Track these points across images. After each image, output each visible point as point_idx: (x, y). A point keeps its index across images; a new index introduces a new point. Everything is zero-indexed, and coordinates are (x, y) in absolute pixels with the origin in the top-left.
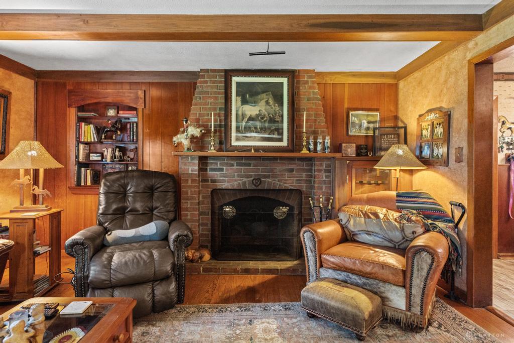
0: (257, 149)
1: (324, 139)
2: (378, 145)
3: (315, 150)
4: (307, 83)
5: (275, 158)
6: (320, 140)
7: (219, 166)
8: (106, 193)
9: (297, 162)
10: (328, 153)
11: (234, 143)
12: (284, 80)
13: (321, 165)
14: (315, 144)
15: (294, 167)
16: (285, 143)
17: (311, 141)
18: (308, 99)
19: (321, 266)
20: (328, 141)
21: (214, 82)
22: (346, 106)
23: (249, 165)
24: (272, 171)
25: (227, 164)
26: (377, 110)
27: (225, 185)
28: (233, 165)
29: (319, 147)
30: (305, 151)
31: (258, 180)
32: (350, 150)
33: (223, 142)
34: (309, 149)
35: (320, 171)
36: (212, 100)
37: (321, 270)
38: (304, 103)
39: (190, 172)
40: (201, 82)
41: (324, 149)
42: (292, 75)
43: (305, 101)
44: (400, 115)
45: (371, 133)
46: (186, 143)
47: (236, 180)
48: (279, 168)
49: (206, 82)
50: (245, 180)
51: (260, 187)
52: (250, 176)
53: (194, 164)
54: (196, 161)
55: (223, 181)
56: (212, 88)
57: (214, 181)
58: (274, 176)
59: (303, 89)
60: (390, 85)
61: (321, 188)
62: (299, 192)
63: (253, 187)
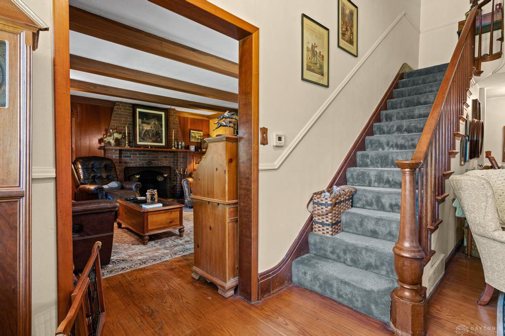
0: (152, 146)
1: (182, 143)
2: (202, 146)
3: (178, 148)
4: (173, 116)
5: (158, 151)
6: (180, 143)
7: (128, 155)
8: (83, 169)
9: (168, 153)
10: (183, 150)
11: (138, 143)
12: (163, 114)
13: (181, 155)
14: (178, 145)
15: (167, 155)
16: (163, 144)
17: (176, 143)
18: (174, 124)
19: (191, 193)
20: (183, 144)
21: (125, 109)
22: (189, 128)
23: (145, 154)
24: (156, 157)
25: (133, 154)
26: (201, 131)
27: (132, 165)
28: (136, 154)
29: (180, 147)
30: (173, 148)
31: (150, 162)
32: (192, 148)
33: (132, 142)
34: (175, 147)
35: (180, 157)
36: (124, 119)
37: (191, 194)
38: (172, 126)
39: (114, 158)
40: (117, 108)
41: (182, 148)
42: (166, 110)
43: (172, 124)
44: (210, 134)
45: (199, 141)
46: (112, 142)
47: (138, 162)
48: (160, 156)
49: (120, 109)
50: (143, 162)
51: (151, 166)
52: (146, 160)
53: (116, 154)
54: (118, 152)
55: (131, 163)
56: (124, 112)
57: (126, 163)
58: (158, 160)
59: (171, 119)
60: (206, 120)
61: (180, 165)
62: (170, 167)
63: (148, 166)
